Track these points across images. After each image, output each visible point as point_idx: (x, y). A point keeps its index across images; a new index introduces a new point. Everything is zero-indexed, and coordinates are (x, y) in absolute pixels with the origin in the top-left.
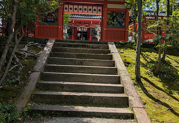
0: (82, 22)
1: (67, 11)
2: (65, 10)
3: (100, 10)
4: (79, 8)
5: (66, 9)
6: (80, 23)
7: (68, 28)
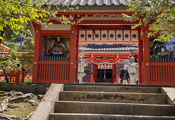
0: (105, 56)
1: (84, 39)
2: (80, 39)
3: (134, 36)
4: (102, 34)
5: (82, 36)
6: (102, 58)
7: (86, 65)
